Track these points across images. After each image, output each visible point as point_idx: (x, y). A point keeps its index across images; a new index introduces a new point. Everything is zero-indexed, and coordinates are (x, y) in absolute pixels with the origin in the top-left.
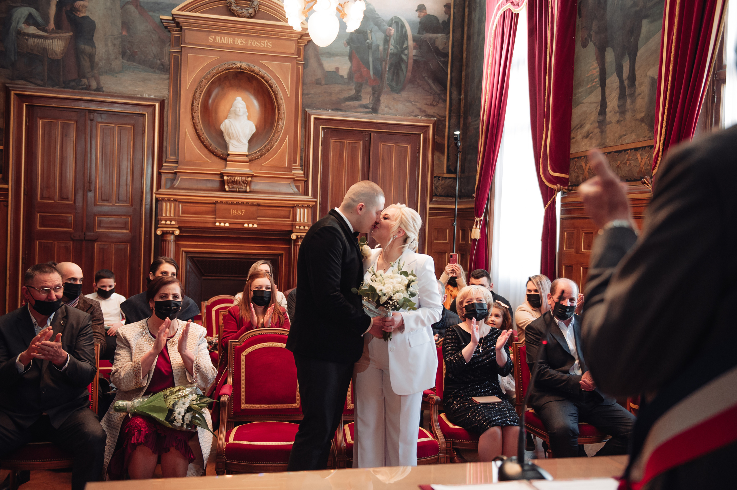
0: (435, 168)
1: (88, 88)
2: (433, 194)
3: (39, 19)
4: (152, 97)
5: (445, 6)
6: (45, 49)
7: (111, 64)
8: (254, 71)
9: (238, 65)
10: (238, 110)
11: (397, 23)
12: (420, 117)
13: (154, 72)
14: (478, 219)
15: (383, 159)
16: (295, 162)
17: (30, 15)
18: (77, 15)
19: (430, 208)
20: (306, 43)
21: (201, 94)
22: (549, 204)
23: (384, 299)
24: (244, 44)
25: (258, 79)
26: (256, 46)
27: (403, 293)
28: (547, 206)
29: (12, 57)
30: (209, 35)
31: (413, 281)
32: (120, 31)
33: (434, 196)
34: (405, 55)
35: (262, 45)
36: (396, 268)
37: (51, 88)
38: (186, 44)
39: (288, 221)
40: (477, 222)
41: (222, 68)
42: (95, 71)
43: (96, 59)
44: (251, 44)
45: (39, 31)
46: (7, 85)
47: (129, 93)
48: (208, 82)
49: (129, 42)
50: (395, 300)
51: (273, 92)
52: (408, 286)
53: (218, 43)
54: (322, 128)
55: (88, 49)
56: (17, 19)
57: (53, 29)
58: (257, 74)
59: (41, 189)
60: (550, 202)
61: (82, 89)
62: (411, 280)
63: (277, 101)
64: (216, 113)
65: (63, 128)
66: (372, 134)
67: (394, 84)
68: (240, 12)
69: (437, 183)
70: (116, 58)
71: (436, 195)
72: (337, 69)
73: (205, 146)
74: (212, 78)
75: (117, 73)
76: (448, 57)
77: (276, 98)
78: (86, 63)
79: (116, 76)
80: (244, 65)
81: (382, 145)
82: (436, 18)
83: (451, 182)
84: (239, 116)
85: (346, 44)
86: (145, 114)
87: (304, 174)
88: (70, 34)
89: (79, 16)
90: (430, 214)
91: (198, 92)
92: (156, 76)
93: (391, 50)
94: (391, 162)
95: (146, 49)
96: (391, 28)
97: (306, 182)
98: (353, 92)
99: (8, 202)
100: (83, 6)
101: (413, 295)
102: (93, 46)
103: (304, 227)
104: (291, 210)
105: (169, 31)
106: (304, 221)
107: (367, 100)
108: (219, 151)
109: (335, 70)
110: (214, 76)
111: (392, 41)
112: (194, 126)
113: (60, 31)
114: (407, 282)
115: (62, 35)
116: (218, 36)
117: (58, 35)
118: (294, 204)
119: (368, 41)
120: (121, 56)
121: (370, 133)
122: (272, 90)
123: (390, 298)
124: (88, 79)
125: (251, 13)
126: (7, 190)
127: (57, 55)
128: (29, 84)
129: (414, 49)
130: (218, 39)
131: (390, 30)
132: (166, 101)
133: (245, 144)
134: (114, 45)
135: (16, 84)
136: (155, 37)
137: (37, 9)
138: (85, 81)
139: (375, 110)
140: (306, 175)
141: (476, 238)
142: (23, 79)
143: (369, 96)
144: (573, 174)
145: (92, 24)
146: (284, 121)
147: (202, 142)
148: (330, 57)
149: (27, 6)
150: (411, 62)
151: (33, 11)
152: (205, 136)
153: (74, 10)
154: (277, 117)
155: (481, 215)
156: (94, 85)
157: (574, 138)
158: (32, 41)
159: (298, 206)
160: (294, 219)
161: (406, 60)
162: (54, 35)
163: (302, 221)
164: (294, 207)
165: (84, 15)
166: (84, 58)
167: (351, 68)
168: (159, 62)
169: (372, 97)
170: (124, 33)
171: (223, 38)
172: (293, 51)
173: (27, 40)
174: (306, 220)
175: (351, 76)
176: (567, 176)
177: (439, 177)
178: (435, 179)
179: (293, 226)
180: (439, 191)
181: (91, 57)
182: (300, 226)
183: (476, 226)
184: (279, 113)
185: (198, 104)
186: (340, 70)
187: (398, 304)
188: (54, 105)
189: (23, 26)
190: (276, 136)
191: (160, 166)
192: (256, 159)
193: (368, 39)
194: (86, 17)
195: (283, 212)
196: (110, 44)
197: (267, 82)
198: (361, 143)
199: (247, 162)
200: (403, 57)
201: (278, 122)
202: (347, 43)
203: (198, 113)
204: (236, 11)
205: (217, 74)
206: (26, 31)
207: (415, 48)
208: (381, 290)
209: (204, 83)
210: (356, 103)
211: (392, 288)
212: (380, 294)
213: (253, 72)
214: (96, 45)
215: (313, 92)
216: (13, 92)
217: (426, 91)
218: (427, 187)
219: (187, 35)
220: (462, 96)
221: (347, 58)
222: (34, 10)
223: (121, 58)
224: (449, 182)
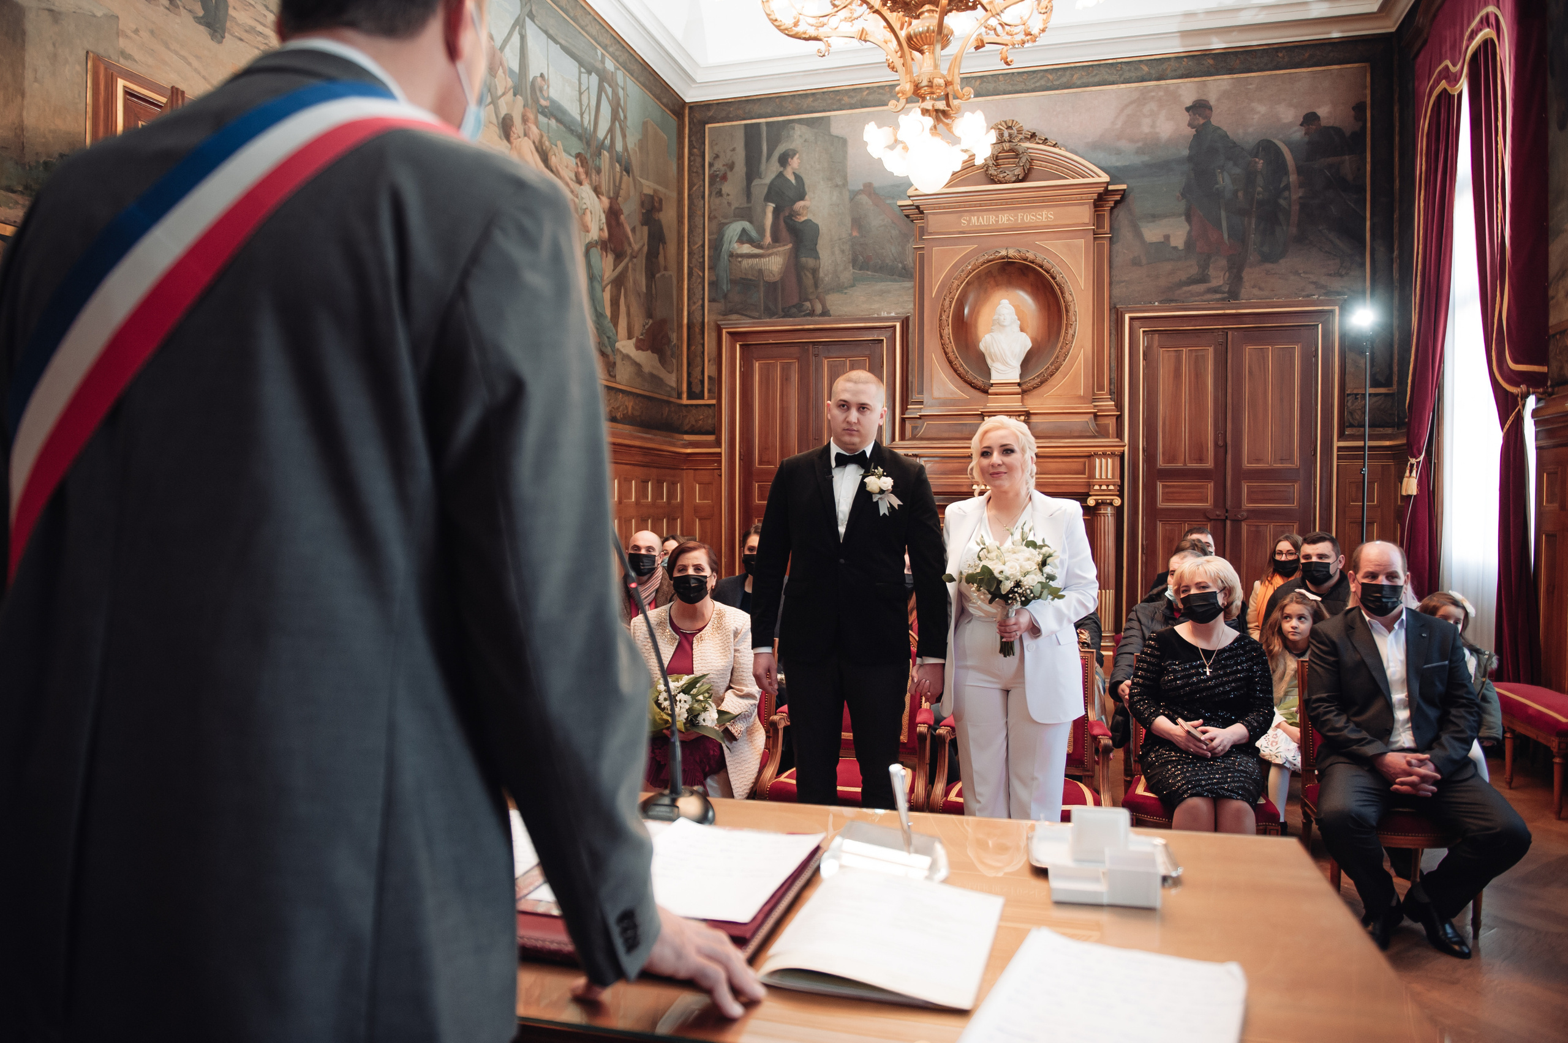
0: (1347, 380)
1: (812, 313)
2: (1347, 424)
3: (754, 234)
4: (893, 314)
5: (1354, 108)
6: (760, 271)
7: (839, 278)
8: (1027, 257)
9: (1003, 253)
10: (1002, 318)
11: (1267, 148)
12: (1316, 297)
13: (895, 281)
14: (1413, 461)
15: (1250, 372)
16: (1101, 388)
17: (744, 230)
18: (797, 220)
19: (1340, 449)
20: (1113, 205)
21: (951, 302)
22: (1509, 422)
23: (1007, 586)
24: (1011, 220)
25: (1035, 269)
26: (1029, 222)
27: (1036, 575)
28: (1507, 426)
29: (725, 287)
30: (961, 217)
31: (1050, 556)
32: (850, 232)
33: (1348, 427)
34: (1285, 199)
35: (1039, 219)
36: (1017, 536)
37: (768, 320)
38: (931, 234)
39: (1082, 478)
40: (1412, 465)
41: (981, 260)
42: (820, 290)
43: (821, 274)
44: (1022, 219)
45: (753, 249)
46: (719, 323)
47: (862, 314)
48: (962, 283)
49: (861, 244)
50: (1027, 587)
51: (1057, 285)
52: (1044, 563)
53: (975, 226)
54: (1144, 332)
55: (810, 262)
56: (729, 239)
57: (769, 244)
58: (1033, 263)
59: (759, 451)
60: (1511, 418)
61: (805, 316)
62: (1047, 555)
63: (1064, 297)
64: (976, 327)
65: (783, 369)
66: (1230, 333)
67: (1266, 249)
68: (1001, 176)
69: (1353, 403)
70: (845, 269)
71: (1351, 426)
72: (1167, 237)
73: (959, 375)
74: (967, 277)
75: (846, 288)
76: (1366, 192)
77: (1062, 293)
78: (809, 280)
79: (846, 293)
80: (1012, 253)
81: (1248, 349)
82: (1337, 130)
83: (1380, 402)
84: (1004, 326)
85: (1181, 198)
86: (883, 340)
87: (1116, 406)
88: (790, 246)
89: (800, 221)
90: (1339, 457)
91: (948, 299)
92: (896, 286)
93: (1258, 194)
94: (1265, 375)
95: (884, 251)
96: (1257, 160)
97: (1119, 418)
98: (1194, 271)
99: (721, 469)
100: (804, 207)
101: (1051, 578)
102: (817, 257)
103: (1108, 486)
104: (1087, 460)
105: (912, 221)
106: (1107, 478)
107: (1218, 278)
108: (979, 381)
109: (1162, 240)
110: (970, 273)
111: (1260, 180)
112: (944, 349)
113: (777, 244)
114: (1040, 559)
115: (780, 249)
116: (974, 216)
117: (775, 250)
118: (1091, 451)
119: (1217, 186)
120: (851, 265)
121: (1225, 331)
122: (1056, 282)
123: (1018, 584)
124: (810, 300)
125: (1019, 175)
126: (721, 453)
127: (774, 275)
128: (744, 317)
129: (1300, 187)
130: (974, 219)
131: (1256, 163)
132: (911, 319)
133: (1015, 368)
134: (843, 251)
135: (729, 320)
136: (895, 233)
137: (751, 222)
138: (808, 304)
139: (1233, 295)
140: (1119, 406)
141: (1410, 493)
142: (737, 313)
143: (1222, 274)
144: (1554, 364)
145: (815, 229)
146: (1076, 326)
147: (955, 371)
148: (1154, 221)
149: (738, 220)
150: (1296, 208)
151: (746, 225)
152: (959, 362)
153: (793, 214)
154: (1065, 322)
155: (1421, 454)
156: (819, 308)
157: (1553, 298)
158: (746, 263)
159: (1096, 454)
160: (1092, 475)
161: (1287, 207)
162: (770, 251)
163: (1104, 477)
164: (1090, 456)
165: (806, 218)
166: (806, 276)
167: (1189, 233)
168: (900, 265)
169: (1227, 274)
170: (855, 234)
171: (981, 218)
172: (1087, 221)
173: (740, 262)
174: (1110, 476)
175: (1189, 245)
176: (1544, 369)
177: (1357, 394)
178: (1349, 398)
179: (1089, 485)
180: (1357, 417)
181: (815, 271)
182: (1100, 486)
183: (1411, 472)
184: (1067, 315)
185: (949, 317)
186: (1172, 239)
187: (1032, 592)
188: (771, 341)
189: (736, 245)
190: (1064, 351)
191: (904, 410)
192: (1034, 388)
193: (1217, 183)
194: (808, 221)
195: (1076, 464)
196: (837, 252)
197: (1048, 272)
198: (1211, 350)
199: (1019, 394)
200: (1282, 202)
201: (1066, 329)
202: (1182, 194)
203: (948, 331)
204: (996, 176)
205: (974, 270)
206: (739, 252)
207: (1301, 185)
208: (1002, 572)
209: (955, 285)
210: (1201, 287)
211: (1018, 568)
212: (1000, 577)
213: (1025, 260)
214: (820, 256)
215: (1127, 279)
216: (724, 331)
217: (1326, 252)
218: (1332, 413)
219: (930, 222)
220: (1396, 253)
221: (1183, 218)
222: (747, 223)
223: (851, 268)
224: (1377, 401)
